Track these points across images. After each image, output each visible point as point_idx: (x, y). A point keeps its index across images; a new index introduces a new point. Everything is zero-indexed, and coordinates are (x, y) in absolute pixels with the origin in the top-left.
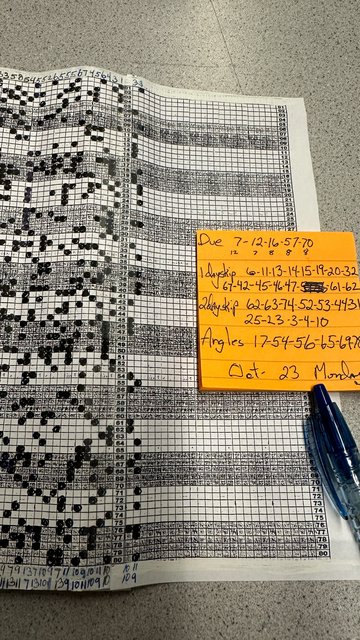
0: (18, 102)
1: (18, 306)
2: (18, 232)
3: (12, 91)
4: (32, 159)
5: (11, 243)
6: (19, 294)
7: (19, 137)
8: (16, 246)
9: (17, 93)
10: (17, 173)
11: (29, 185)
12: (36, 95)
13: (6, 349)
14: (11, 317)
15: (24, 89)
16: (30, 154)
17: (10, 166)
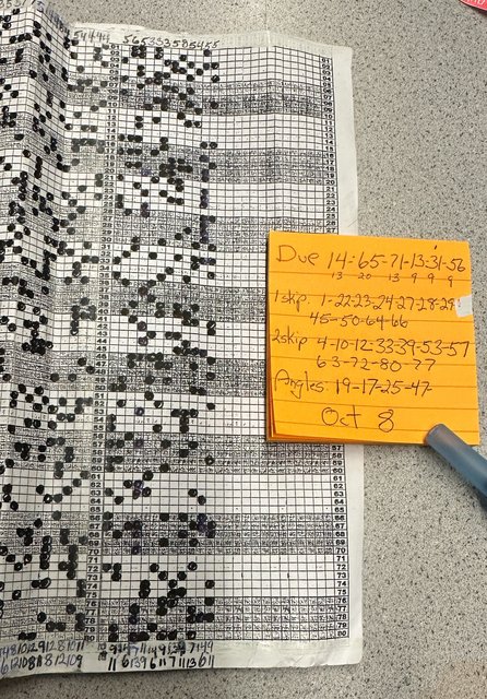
0: (184, 77)
1: (203, 338)
2: (195, 246)
3: (175, 64)
4: (206, 152)
5: (188, 259)
6: (203, 324)
7: (188, 124)
8: (196, 263)
9: (183, 65)
10: (189, 170)
11: (205, 185)
12: (206, 66)
13: (193, 391)
14: (196, 351)
15: (190, 59)
16: (203, 145)
17: (180, 161)
